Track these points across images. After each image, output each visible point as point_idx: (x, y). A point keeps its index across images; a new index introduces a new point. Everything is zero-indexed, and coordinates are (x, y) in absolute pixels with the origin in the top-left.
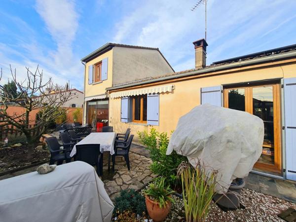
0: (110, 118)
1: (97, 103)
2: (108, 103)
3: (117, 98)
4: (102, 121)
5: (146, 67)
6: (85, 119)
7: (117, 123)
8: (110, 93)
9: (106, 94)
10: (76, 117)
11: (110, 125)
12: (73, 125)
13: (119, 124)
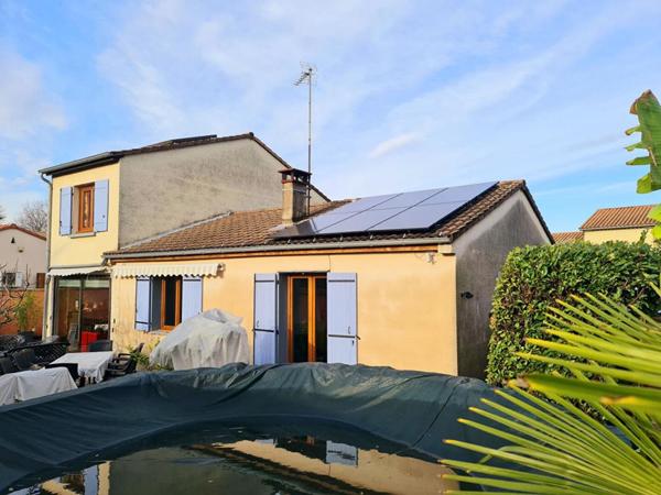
0: (112, 321)
1: (83, 284)
2: (107, 286)
3: (127, 277)
4: (96, 327)
5: (214, 190)
6: (49, 323)
7: (127, 332)
8: (114, 264)
9: (105, 264)
10: (24, 317)
11: (113, 336)
12: (20, 339)
13: (131, 335)
